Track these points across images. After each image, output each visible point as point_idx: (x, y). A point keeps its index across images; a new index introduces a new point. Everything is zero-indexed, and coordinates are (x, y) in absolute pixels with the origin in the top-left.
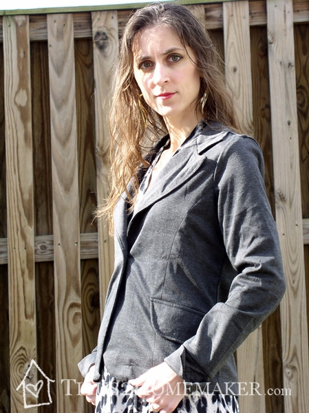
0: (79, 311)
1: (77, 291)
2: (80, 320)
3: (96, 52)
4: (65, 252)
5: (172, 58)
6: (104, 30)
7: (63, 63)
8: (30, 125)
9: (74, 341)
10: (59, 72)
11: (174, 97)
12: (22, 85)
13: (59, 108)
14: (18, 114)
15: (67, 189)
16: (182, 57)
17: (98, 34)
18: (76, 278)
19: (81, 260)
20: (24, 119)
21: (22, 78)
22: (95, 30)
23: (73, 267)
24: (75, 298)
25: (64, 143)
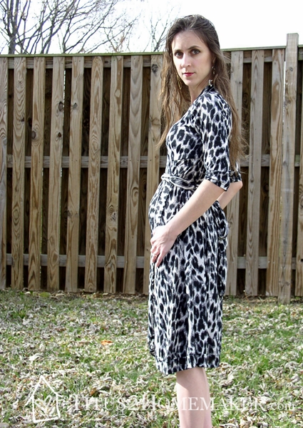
0: (137, 191)
1: (137, 182)
2: (138, 195)
3: (152, 73)
4: (133, 164)
5: (194, 51)
6: (156, 64)
7: (137, 78)
8: (121, 106)
9: (135, 204)
10: (135, 82)
11: (193, 75)
12: (118, 88)
13: (134, 98)
14: (116, 100)
15: (135, 136)
16: (200, 52)
17: (153, 65)
18: (137, 176)
19: (140, 168)
20: (118, 103)
21: (119, 84)
22: (152, 63)
23: (136, 170)
24: (136, 185)
25: (135, 114)
